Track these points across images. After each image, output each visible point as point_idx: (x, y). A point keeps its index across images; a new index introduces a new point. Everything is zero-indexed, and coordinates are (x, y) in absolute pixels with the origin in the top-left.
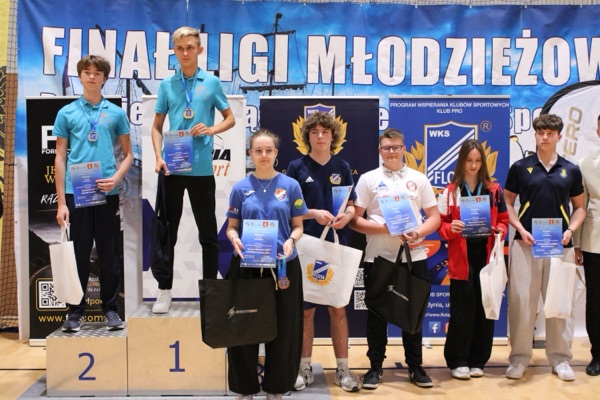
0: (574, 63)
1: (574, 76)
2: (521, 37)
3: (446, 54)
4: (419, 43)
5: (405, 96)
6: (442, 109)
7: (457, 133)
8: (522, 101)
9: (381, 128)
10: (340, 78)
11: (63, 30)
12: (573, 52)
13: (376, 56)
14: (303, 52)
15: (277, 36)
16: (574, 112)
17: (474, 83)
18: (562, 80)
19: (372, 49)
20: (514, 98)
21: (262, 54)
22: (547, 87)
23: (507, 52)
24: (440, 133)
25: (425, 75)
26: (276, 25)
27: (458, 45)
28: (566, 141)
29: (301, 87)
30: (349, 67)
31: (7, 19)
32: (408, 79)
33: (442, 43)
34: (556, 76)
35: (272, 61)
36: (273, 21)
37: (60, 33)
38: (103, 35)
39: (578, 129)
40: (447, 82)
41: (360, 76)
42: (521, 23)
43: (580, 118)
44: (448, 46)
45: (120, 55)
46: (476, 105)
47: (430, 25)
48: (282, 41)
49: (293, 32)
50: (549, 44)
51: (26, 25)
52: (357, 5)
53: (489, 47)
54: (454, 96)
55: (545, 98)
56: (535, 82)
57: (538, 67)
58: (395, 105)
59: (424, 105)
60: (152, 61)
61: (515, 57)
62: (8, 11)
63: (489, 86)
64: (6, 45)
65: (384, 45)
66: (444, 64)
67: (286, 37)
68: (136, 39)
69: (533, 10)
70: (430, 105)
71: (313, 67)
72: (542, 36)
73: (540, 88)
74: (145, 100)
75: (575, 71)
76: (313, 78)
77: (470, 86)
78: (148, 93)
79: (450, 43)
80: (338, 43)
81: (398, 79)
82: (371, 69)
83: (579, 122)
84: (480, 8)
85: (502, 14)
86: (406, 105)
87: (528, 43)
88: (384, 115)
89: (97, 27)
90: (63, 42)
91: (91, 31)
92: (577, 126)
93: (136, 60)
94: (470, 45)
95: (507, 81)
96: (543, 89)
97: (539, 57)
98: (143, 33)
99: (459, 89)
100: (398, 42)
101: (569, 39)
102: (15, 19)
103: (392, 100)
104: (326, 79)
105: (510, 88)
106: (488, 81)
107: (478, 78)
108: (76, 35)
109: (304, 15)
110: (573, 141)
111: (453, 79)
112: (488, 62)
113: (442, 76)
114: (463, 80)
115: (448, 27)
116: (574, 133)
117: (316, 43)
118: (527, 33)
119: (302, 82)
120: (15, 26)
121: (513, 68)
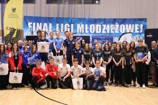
0: (126, 29)
1: (126, 31)
2: (116, 24)
3: (102, 27)
4: (97, 25)
5: (95, 35)
6: (101, 38)
7: (104, 42)
8: (116, 36)
9: (90, 41)
10: (83, 32)
11: (32, 23)
12: (125, 27)
13: (89, 28)
14: (76, 27)
15: (72, 24)
16: (125, 38)
18: (123, 32)
19: (89, 27)
20: (115, 35)
21: (69, 27)
22: (121, 33)
23: (113, 27)
24: (101, 42)
25: (98, 31)
26: (71, 22)
27: (105, 26)
29: (76, 33)
30: (84, 30)
31: (21, 21)
32: (95, 32)
33: (101, 25)
35: (70, 29)
36: (71, 21)
37: (31, 23)
38: (39, 24)
40: (102, 32)
41: (87, 31)
42: (116, 22)
44: (103, 26)
45: (42, 27)
46: (107, 37)
47: (99, 22)
48: (72, 25)
49: (74, 23)
50: (121, 26)
51: (25, 22)
52: (86, 18)
53: (110, 26)
54: (103, 35)
55: (120, 35)
56: (118, 32)
57: (119, 30)
58: (93, 37)
59: (98, 37)
60: (48, 28)
61: (115, 28)
62: (22, 19)
63: (110, 33)
64: (21, 26)
65: (91, 26)
66: (102, 29)
67: (73, 24)
68: (45, 24)
69: (118, 19)
70: (99, 37)
71: (78, 30)
72: (120, 24)
74: (47, 36)
75: (126, 30)
76: (78, 32)
78: (48, 34)
79: (103, 25)
80: (83, 25)
81: (94, 32)
82: (89, 30)
84: (109, 19)
85: (112, 20)
86: (95, 37)
87: (117, 25)
88: (91, 39)
89: (38, 22)
90: (32, 25)
91: (37, 23)
93: (45, 28)
94: (107, 26)
95: (113, 32)
97: (119, 28)
98: (47, 24)
99: (105, 34)
100: (93, 25)
101: (125, 24)
102: (23, 20)
103: (92, 36)
104: (80, 32)
107: (108, 32)
108: (34, 24)
109: (76, 20)
111: (104, 32)
112: (110, 29)
113: (102, 31)
114: (105, 32)
115: (103, 22)
117: (78, 25)
118: (117, 23)
119: (76, 32)
120: (23, 22)
121: (115, 30)
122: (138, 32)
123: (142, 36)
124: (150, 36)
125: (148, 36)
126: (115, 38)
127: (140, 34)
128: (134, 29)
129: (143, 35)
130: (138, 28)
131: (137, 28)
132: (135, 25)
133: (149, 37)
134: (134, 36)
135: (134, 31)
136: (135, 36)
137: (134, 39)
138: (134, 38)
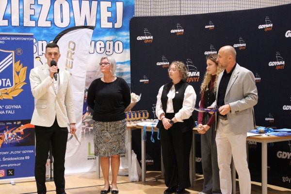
0: (72, 15)
1: (72, 22)
8: (42, 37)
12: (71, 8)
16: (71, 44)
17: (12, 25)
18: (65, 24)
20: (37, 35)
22: (57, 28)
23: (33, 7)
28: (67, 60)
34: (62, 22)
39: (73, 54)
43: (74, 47)
46: (13, 39)
50: (57, 3)
53: (21, 4)
55: (56, 34)
56: (50, 26)
57: (51, 17)
61: (38, 10)
63: (22, 27)
73: (53, 29)
75: (72, 19)
77: (10, 27)
83: (74, 49)
92: (73, 52)
94: (10, 1)
95: (33, 24)
96: (55, 29)
99: (3, 28)
105: (35, 28)
106: (21, 24)
107: (15, 22)
110: (71, 61)
114: (6, 23)
116: (71, 56)
121: (37, 16)
122: (110, 25)
123: (120, 38)
124: (147, 38)
125: (139, 38)
126: (40, 43)
127: (115, 31)
128: (98, 17)
129: (125, 36)
130: (109, 15)
131: (105, 14)
132: (99, 4)
133: (143, 41)
134: (97, 39)
135: (98, 21)
136: (102, 39)
137: (98, 46)
138: (98, 43)
